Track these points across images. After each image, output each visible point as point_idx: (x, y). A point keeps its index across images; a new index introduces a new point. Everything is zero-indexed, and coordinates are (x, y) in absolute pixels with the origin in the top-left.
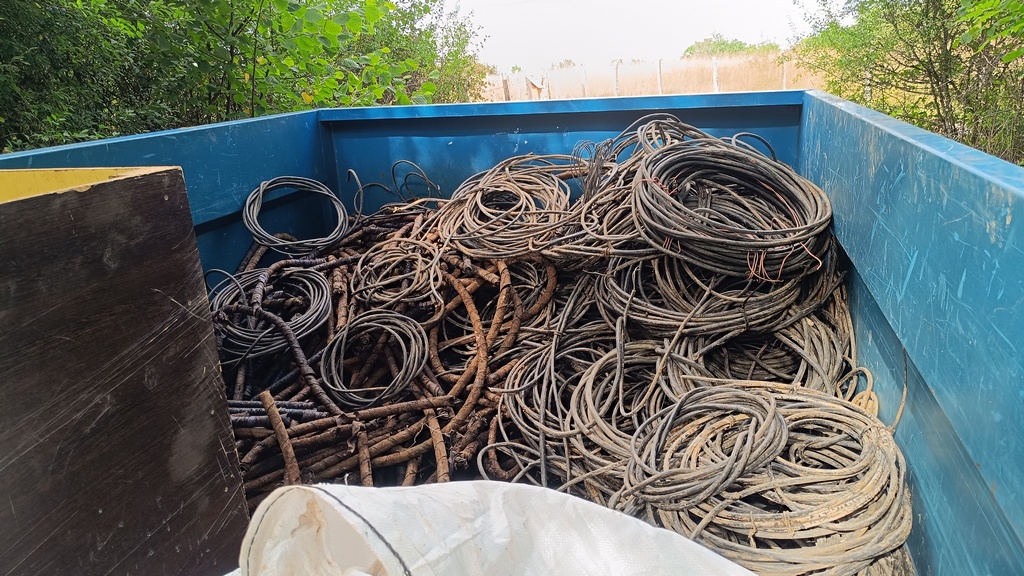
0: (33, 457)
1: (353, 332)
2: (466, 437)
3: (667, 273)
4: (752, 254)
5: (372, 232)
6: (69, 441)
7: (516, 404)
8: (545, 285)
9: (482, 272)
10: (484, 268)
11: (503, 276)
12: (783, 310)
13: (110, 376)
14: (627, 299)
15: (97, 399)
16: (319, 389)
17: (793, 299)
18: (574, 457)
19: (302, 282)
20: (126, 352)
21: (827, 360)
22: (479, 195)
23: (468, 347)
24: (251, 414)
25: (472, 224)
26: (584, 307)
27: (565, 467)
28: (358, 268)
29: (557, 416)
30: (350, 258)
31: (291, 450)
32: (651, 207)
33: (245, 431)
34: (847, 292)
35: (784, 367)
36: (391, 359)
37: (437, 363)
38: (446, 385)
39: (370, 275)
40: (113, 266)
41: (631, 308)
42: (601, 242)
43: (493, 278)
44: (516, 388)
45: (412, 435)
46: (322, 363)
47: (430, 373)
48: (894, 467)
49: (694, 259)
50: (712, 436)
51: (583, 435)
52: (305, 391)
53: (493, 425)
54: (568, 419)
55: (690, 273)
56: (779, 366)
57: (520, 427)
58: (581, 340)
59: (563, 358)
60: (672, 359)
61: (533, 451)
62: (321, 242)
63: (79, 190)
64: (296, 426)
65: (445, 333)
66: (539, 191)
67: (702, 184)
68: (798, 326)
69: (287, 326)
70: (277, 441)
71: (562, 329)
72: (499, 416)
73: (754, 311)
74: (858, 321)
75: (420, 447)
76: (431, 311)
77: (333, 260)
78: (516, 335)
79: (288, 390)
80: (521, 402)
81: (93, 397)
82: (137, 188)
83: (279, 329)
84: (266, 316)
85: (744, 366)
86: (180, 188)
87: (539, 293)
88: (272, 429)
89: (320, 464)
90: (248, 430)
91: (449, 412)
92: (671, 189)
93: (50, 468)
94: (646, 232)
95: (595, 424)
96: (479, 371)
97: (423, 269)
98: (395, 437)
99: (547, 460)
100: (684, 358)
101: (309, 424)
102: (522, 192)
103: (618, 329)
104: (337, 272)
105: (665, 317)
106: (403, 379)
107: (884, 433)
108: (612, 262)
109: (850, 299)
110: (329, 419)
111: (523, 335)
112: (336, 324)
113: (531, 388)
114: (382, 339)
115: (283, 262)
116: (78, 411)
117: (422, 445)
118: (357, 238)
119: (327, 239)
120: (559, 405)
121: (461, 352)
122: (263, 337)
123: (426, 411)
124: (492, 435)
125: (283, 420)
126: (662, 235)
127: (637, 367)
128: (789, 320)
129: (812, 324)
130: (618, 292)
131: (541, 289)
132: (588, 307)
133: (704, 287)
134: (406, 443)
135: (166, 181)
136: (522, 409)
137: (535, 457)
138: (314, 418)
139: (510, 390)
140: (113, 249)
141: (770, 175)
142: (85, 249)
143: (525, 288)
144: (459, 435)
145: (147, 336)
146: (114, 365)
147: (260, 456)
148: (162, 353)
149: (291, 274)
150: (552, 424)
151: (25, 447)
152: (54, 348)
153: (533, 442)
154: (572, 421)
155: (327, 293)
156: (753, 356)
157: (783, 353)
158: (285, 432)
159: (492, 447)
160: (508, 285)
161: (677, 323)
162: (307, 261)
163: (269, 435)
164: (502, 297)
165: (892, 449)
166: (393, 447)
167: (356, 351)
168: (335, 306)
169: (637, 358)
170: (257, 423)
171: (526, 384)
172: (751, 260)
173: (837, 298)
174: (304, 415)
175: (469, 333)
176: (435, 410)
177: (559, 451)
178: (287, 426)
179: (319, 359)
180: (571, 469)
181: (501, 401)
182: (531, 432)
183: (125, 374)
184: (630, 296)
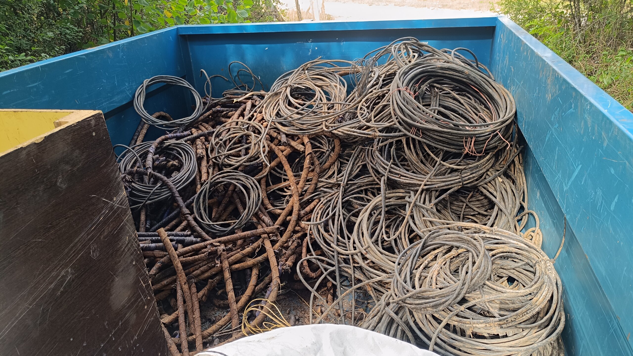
0: (26, 319)
1: (214, 184)
2: (289, 252)
3: (412, 146)
4: (467, 138)
5: (218, 111)
6: (48, 303)
7: (319, 231)
8: (333, 150)
9: (293, 143)
10: (293, 140)
11: (307, 147)
12: (484, 173)
13: (69, 257)
14: (388, 166)
15: (63, 273)
16: (194, 223)
17: (490, 165)
18: (356, 265)
19: (177, 150)
20: (77, 239)
21: (510, 206)
22: (289, 90)
23: (285, 190)
24: (153, 242)
25: (286, 111)
26: (359, 167)
27: (350, 271)
28: (213, 140)
29: (345, 239)
30: (206, 131)
31: (180, 265)
32: (403, 107)
33: (149, 253)
34: (522, 158)
35: (483, 206)
36: (238, 200)
37: (267, 201)
38: (274, 217)
39: (221, 146)
40: (64, 187)
41: (390, 171)
42: (368, 127)
43: (300, 148)
44: (318, 222)
45: (254, 250)
46: (194, 204)
47: (263, 210)
48: (555, 288)
49: (430, 141)
50: (444, 263)
51: (362, 254)
52: (184, 223)
53: (305, 244)
54: (352, 241)
55: (427, 149)
56: (480, 206)
57: (322, 246)
58: (357, 188)
59: (348, 201)
60: (415, 205)
61: (330, 261)
62: (187, 120)
63: (37, 142)
64: (181, 249)
65: (270, 180)
66: (327, 86)
67: (434, 87)
68: (493, 182)
69: (170, 181)
70: (170, 259)
71: (345, 182)
72: (308, 238)
73: (467, 175)
74: (530, 179)
75: (260, 258)
76: (260, 166)
77: (195, 133)
78: (316, 184)
79: (174, 223)
80: (322, 230)
81: (60, 272)
82: (74, 132)
83: (164, 184)
84: (156, 176)
85: (458, 206)
86: (102, 125)
87: (329, 155)
88: (167, 252)
89: (198, 272)
90: (151, 252)
91: (276, 236)
92: (415, 92)
93: (38, 322)
94: (399, 122)
95: (369, 247)
96: (294, 210)
97: (255, 142)
98: (244, 252)
99: (339, 268)
100: (424, 206)
101: (189, 247)
102: (316, 87)
103: (382, 183)
104: (198, 142)
105: (411, 178)
106: (247, 214)
107: (549, 264)
108: (376, 141)
109: (525, 163)
110: (202, 244)
111: (320, 184)
112: (201, 178)
113: (327, 221)
114: (231, 188)
115: (163, 137)
116: (52, 283)
117: (261, 257)
118: (209, 115)
119: (190, 118)
120: (346, 232)
121: (281, 193)
122: (156, 190)
123: (263, 236)
124: (304, 250)
125: (174, 246)
126: (410, 126)
127: (393, 207)
128: (488, 179)
129: (501, 180)
130: (381, 160)
131: (330, 152)
132: (361, 166)
133: (436, 159)
134: (251, 255)
135: (93, 122)
136: (322, 235)
137: (333, 266)
138: (192, 243)
139: (315, 223)
140: (63, 176)
141: (477, 82)
142: (45, 180)
143: (320, 151)
144: (284, 251)
145: (90, 226)
146: (71, 250)
147: (160, 269)
148: (101, 235)
149: (169, 145)
150: (341, 244)
151: (21, 313)
152: (32, 248)
153: (330, 256)
154: (354, 243)
155: (194, 159)
156: (464, 200)
157: (482, 198)
158: (175, 253)
159: (305, 260)
160: (311, 153)
161: (419, 183)
162: (178, 134)
163: (165, 255)
164: (307, 161)
165: (553, 274)
166: (242, 258)
167: (215, 196)
168: (199, 165)
169: (393, 201)
170: (156, 248)
171: (324, 219)
172: (466, 142)
173: (517, 162)
174: (186, 241)
175: (285, 180)
176: (268, 235)
177: (346, 261)
178: (176, 249)
179: (192, 202)
180: (354, 272)
181: (309, 229)
182: (329, 250)
183: (78, 253)
184: (389, 164)
